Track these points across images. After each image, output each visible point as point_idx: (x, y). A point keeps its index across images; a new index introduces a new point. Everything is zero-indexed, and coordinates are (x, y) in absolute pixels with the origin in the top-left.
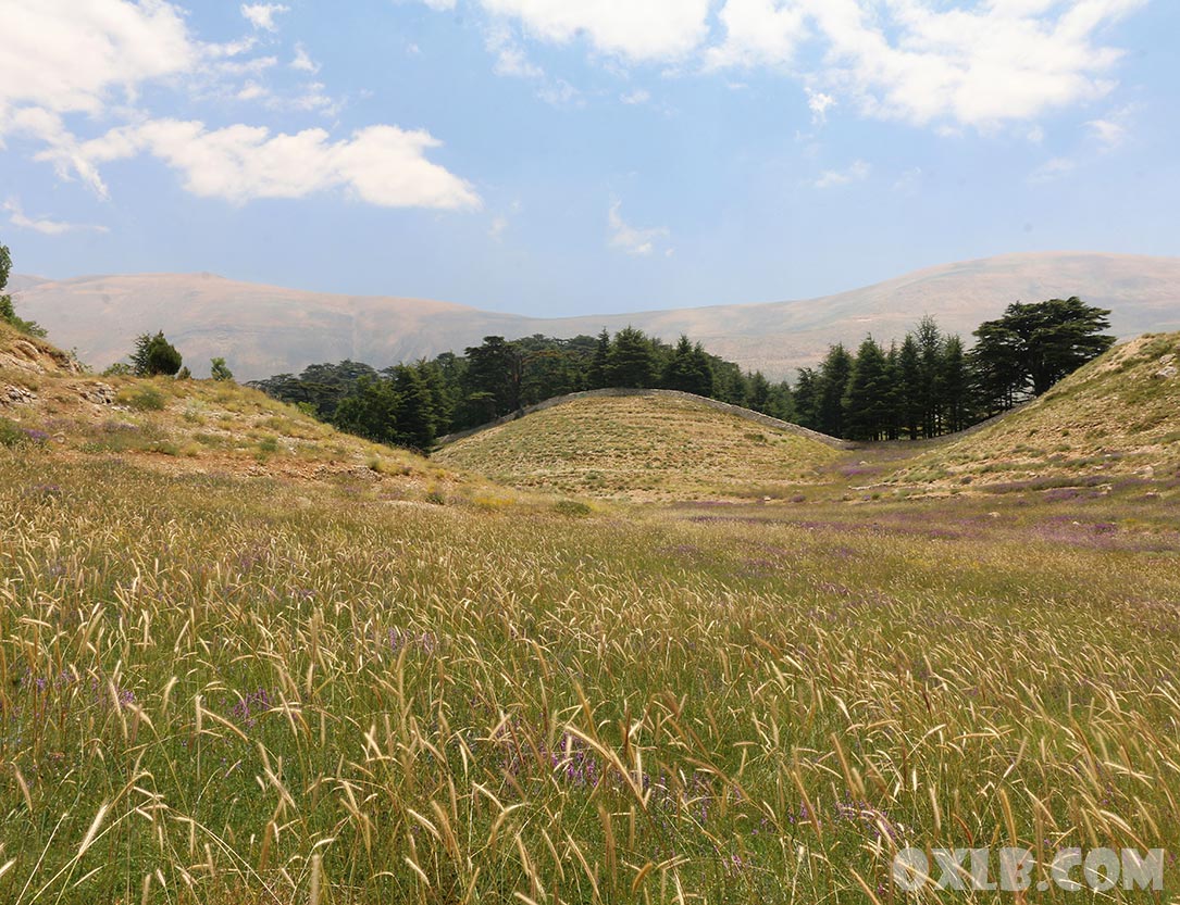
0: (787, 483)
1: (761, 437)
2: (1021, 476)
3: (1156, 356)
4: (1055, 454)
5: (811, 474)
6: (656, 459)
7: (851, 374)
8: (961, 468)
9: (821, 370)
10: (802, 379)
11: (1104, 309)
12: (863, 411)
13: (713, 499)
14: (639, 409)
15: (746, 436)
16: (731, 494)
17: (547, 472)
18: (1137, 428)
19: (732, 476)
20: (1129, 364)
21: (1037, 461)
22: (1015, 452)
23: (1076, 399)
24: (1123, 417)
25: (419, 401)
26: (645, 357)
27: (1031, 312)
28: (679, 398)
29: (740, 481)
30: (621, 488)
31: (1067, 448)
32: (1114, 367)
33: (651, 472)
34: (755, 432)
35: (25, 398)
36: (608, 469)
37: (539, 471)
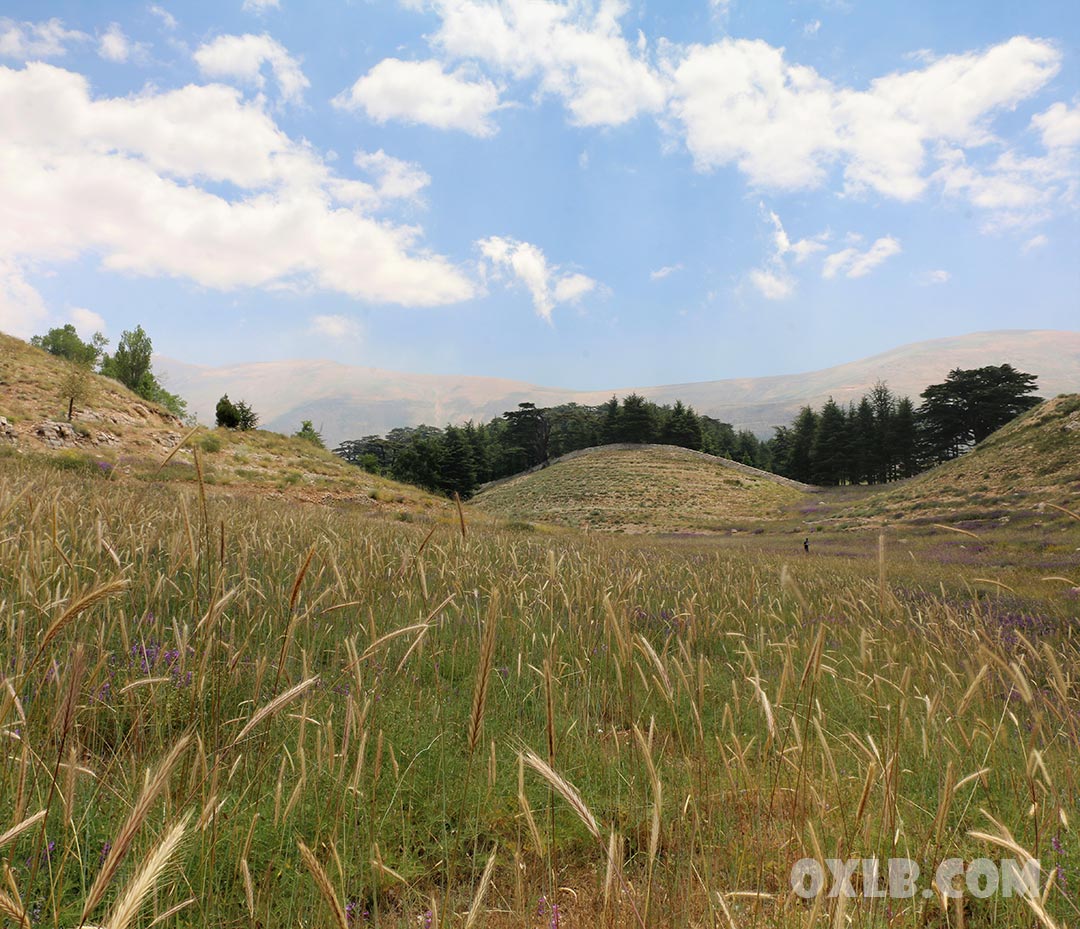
0: (753, 519)
1: (738, 482)
2: (944, 512)
3: (1067, 413)
4: (975, 494)
5: (775, 512)
6: (650, 500)
7: (816, 430)
8: (896, 506)
9: (793, 427)
10: (779, 436)
11: (1033, 374)
12: (826, 461)
13: (690, 531)
14: (640, 460)
15: (725, 482)
16: (706, 528)
17: (560, 510)
18: (1044, 472)
19: (709, 514)
20: (1046, 420)
21: (958, 499)
22: (942, 492)
23: (1000, 449)
24: (1034, 462)
25: (463, 454)
26: (647, 419)
27: (970, 376)
28: (673, 451)
29: (715, 517)
30: (617, 522)
31: (985, 489)
32: (1033, 422)
33: (644, 509)
34: (734, 478)
35: (110, 441)
36: (609, 507)
37: (555, 509)
